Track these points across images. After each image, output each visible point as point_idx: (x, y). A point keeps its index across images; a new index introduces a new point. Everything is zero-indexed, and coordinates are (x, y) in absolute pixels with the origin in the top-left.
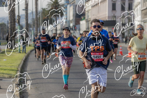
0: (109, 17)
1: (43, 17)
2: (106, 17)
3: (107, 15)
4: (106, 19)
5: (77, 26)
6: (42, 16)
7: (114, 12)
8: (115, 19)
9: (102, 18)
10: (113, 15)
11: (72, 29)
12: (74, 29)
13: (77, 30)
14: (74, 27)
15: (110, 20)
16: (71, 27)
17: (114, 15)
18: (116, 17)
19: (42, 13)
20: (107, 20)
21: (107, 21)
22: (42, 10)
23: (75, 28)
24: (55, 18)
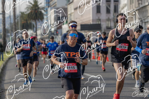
0: (93, 20)
1: (22, 21)
2: (90, 20)
3: (91, 19)
4: (90, 22)
5: (59, 31)
6: (20, 21)
7: (99, 14)
8: (99, 23)
9: (86, 22)
10: (97, 18)
11: (54, 33)
12: (55, 34)
13: (59, 35)
14: (55, 32)
15: (95, 23)
16: (53, 32)
17: (99, 17)
18: (101, 20)
19: (20, 17)
20: (92, 23)
21: (91, 25)
22: (20, 13)
23: (57, 33)
24: (35, 22)
